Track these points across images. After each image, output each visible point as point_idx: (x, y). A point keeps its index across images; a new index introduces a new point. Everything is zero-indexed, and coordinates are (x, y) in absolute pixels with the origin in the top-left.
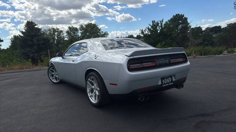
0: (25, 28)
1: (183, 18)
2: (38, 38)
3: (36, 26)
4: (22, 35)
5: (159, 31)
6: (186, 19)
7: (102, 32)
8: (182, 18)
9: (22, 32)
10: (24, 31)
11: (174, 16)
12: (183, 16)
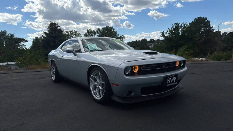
0: (48, 29)
1: (206, 21)
2: (59, 39)
3: (59, 28)
4: (45, 36)
5: (180, 34)
6: (209, 22)
7: (118, 35)
8: (204, 21)
9: (45, 33)
10: (47, 32)
11: (195, 19)
12: (206, 18)
